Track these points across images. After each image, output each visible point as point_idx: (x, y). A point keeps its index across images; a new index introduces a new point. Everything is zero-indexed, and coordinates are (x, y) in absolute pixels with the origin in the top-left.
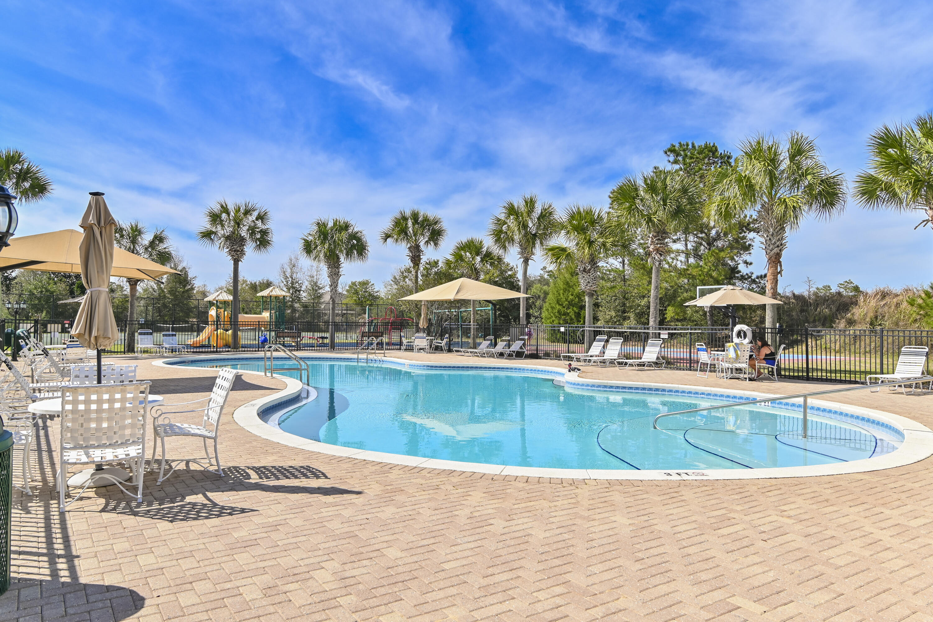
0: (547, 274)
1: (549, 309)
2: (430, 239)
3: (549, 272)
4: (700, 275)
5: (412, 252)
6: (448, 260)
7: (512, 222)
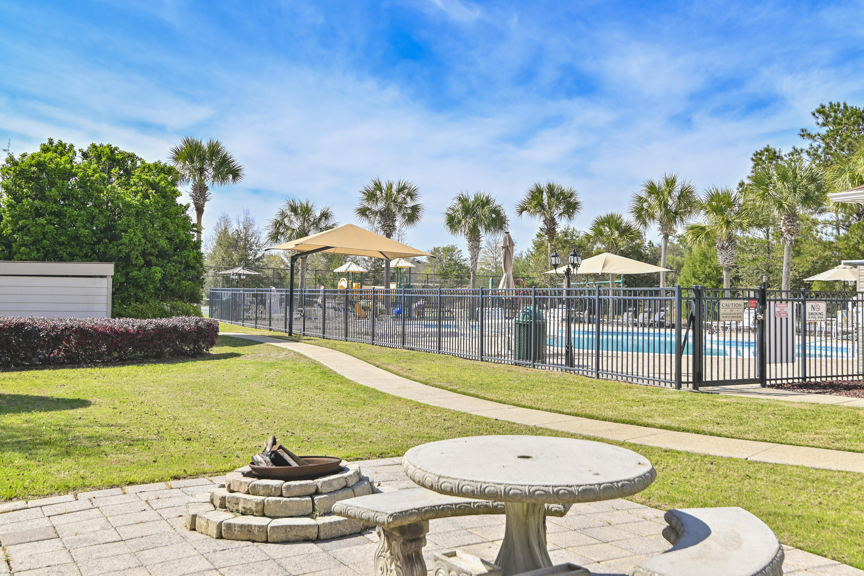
0: (677, 239)
1: (684, 282)
2: (564, 212)
3: (679, 237)
4: (846, 248)
5: (547, 225)
6: (587, 235)
7: (653, 200)
